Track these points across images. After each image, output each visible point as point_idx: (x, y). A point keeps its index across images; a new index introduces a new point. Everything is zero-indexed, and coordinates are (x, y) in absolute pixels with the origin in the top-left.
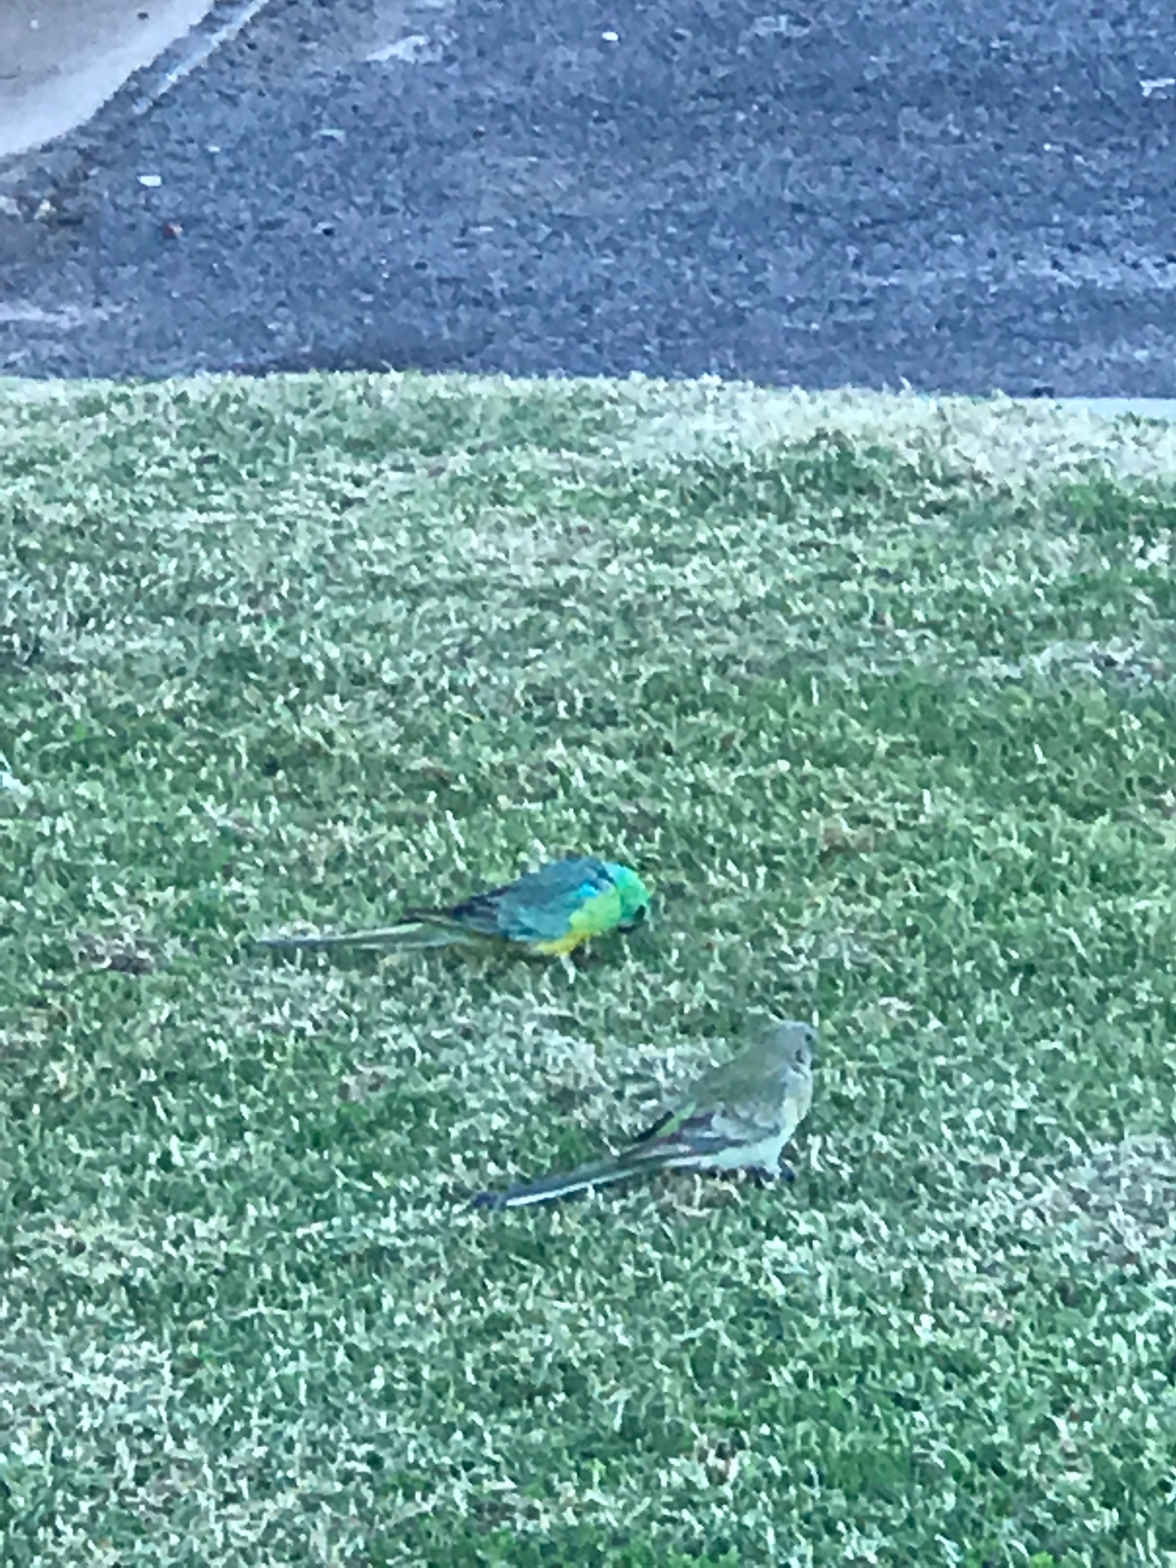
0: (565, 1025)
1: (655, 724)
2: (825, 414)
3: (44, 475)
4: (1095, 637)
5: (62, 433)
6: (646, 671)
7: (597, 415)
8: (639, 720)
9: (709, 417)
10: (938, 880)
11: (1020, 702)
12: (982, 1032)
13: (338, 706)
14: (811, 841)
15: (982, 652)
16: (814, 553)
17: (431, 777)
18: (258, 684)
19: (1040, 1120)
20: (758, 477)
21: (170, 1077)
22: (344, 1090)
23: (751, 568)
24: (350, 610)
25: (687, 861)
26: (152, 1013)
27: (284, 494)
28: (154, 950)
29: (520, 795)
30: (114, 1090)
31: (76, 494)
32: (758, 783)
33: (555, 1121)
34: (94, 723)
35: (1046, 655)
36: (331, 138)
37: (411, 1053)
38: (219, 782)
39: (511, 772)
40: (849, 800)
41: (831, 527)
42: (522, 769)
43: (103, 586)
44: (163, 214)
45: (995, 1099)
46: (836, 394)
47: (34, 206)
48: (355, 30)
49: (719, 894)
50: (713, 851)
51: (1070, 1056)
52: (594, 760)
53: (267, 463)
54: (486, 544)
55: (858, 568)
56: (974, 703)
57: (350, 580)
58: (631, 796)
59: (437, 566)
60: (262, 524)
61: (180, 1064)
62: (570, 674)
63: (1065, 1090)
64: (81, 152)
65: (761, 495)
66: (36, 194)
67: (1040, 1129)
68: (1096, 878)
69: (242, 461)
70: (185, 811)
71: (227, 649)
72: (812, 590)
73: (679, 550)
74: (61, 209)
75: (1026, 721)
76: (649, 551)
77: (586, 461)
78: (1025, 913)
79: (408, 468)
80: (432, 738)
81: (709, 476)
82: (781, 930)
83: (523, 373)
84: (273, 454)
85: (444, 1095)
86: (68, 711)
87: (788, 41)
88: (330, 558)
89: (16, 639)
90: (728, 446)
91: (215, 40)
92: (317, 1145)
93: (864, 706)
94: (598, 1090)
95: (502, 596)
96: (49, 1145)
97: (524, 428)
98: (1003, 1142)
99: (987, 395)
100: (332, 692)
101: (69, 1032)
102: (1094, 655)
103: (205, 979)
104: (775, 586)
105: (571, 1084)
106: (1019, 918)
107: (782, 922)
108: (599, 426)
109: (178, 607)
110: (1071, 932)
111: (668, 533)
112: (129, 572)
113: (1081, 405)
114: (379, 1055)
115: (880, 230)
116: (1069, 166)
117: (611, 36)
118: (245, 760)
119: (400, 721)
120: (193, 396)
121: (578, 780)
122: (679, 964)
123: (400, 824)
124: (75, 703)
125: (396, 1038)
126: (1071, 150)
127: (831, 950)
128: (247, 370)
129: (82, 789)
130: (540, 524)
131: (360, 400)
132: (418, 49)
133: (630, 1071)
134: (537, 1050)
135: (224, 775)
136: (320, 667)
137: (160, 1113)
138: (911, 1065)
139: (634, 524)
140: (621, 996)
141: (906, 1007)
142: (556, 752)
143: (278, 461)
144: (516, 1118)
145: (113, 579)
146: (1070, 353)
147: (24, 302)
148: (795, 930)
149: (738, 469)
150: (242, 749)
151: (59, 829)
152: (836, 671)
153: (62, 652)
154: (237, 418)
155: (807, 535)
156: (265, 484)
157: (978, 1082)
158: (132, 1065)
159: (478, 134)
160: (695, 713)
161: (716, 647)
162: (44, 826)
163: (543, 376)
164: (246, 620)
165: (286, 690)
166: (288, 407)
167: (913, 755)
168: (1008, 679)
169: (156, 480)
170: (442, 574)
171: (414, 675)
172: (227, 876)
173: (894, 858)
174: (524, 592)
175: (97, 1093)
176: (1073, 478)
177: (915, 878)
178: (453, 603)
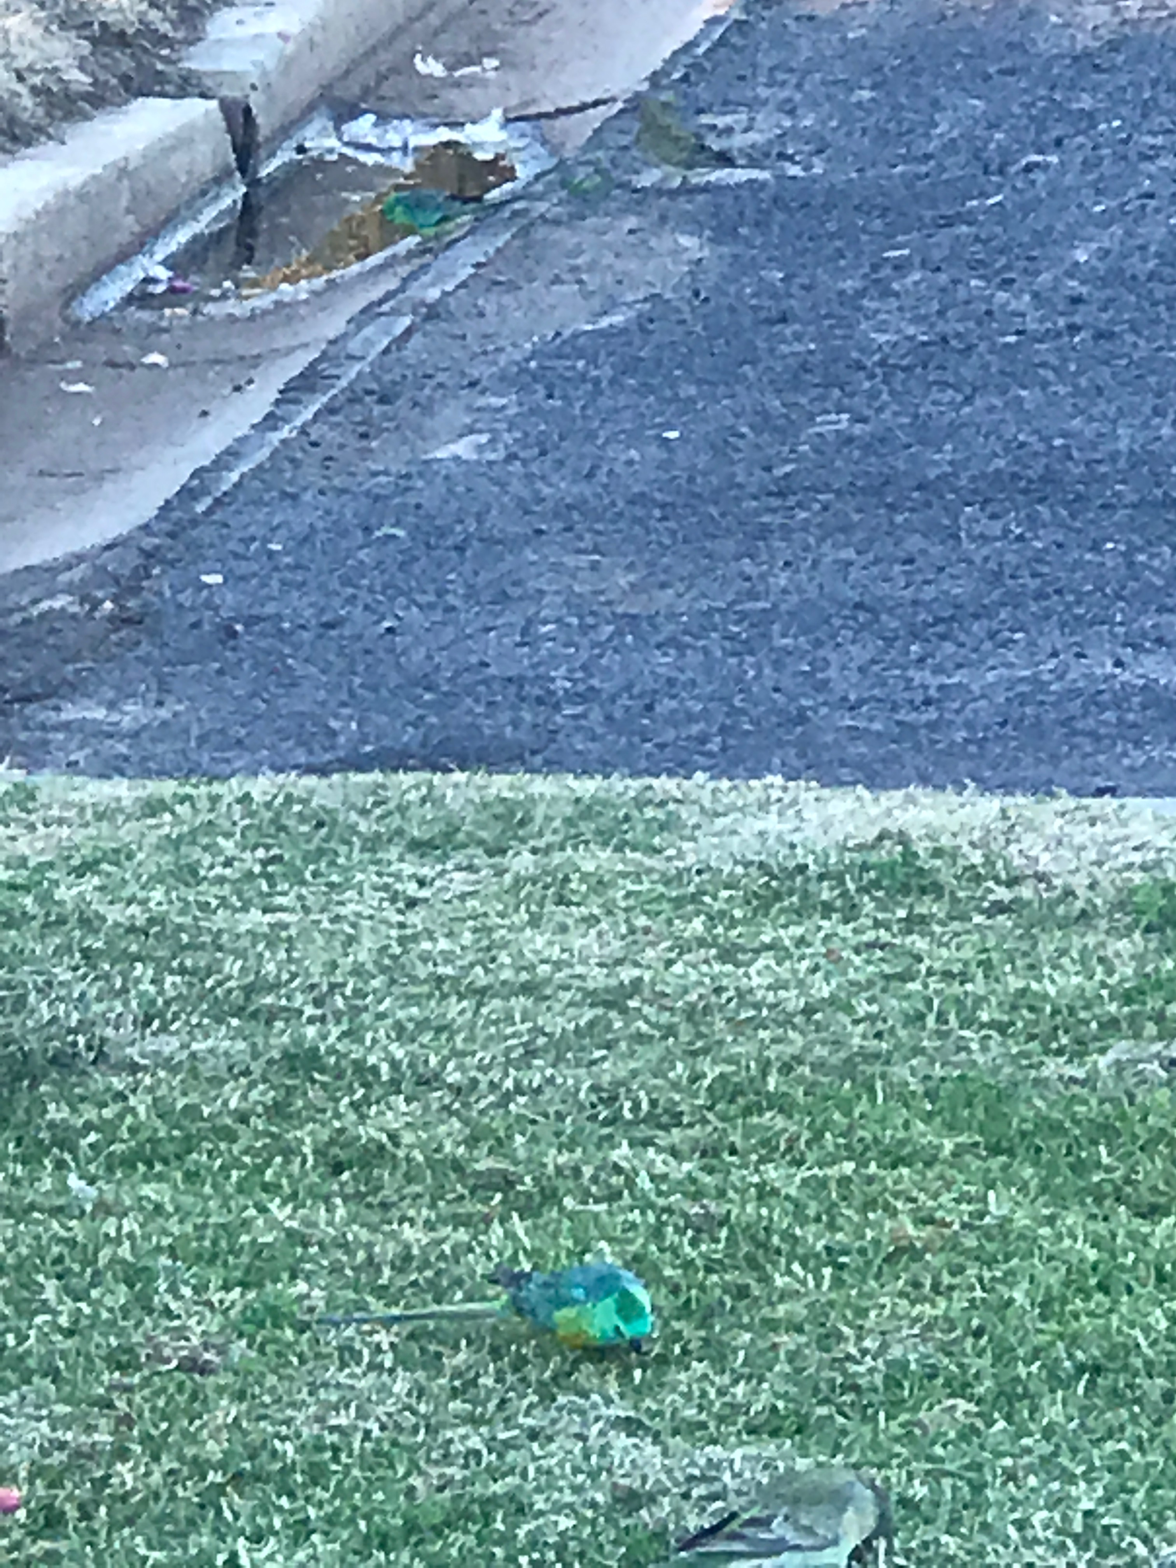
0: (630, 1426)
1: (720, 1125)
2: (889, 813)
3: (108, 875)
4: (1160, 1038)
5: (127, 832)
6: (712, 1072)
7: (661, 815)
8: (705, 1121)
9: (773, 817)
10: (1002, 1280)
11: (1085, 1102)
12: (1048, 1433)
13: (403, 1107)
14: (876, 1242)
15: (1047, 1052)
16: (879, 953)
17: (496, 1179)
18: (324, 1086)
19: (1106, 1521)
20: (821, 877)
21: (238, 1478)
22: (411, 1492)
23: (815, 969)
24: (414, 1011)
25: (752, 1263)
26: (220, 1414)
27: (348, 894)
28: (222, 1351)
29: (585, 1197)
30: (180, 1492)
31: (141, 895)
32: (823, 1183)
33: (623, 1523)
34: (158, 1123)
35: (1111, 1055)
36: (394, 537)
37: (477, 1454)
38: (284, 1181)
39: (577, 1172)
40: (914, 1200)
41: (895, 929)
42: (587, 1171)
43: (167, 986)
44: (224, 614)
45: (1060, 1501)
46: (899, 794)
47: (96, 604)
48: (418, 430)
49: (785, 1295)
50: (778, 1252)
51: (1136, 1456)
52: (660, 1162)
53: (332, 863)
54: (551, 943)
55: (923, 968)
56: (1039, 1103)
57: (414, 980)
58: (696, 1196)
59: (502, 966)
60: (326, 924)
61: (247, 1465)
62: (634, 1074)
63: (1133, 1491)
64: (141, 550)
65: (825, 896)
66: (100, 594)
67: (1107, 1529)
68: (1161, 1278)
69: (306, 860)
70: (252, 1212)
71: (293, 1050)
72: (876, 991)
73: (744, 951)
74: (122, 608)
75: (1091, 1121)
76: (713, 952)
77: (648, 862)
78: (1091, 1314)
79: (471, 868)
80: (499, 1140)
81: (774, 877)
82: (846, 1330)
83: (586, 772)
84: (336, 854)
85: (511, 1497)
86: (133, 1111)
87: (850, 440)
88: (394, 958)
89: (81, 1040)
90: (793, 846)
91: (275, 438)
92: (382, 1546)
93: (929, 1107)
94: (666, 1492)
95: (566, 996)
96: (117, 1545)
97: (587, 828)
98: (1069, 1542)
99: (1052, 795)
100: (399, 1092)
101: (135, 1432)
102: (1158, 1055)
103: (271, 1380)
104: (839, 986)
105: (637, 1484)
106: (1084, 1320)
107: (848, 1324)
108: (663, 827)
109: (242, 1009)
110: (1137, 1333)
111: (734, 933)
112: (193, 972)
113: (1146, 806)
114: (446, 1456)
115: (941, 628)
116: (1131, 564)
117: (673, 435)
118: (310, 1161)
119: (466, 1122)
120: (256, 795)
121: (644, 1182)
122: (745, 1364)
123: (466, 1225)
124: (141, 1104)
125: (464, 1438)
126: (1132, 549)
127: (896, 1352)
128: (309, 770)
129: (147, 1190)
130: (604, 925)
131: (424, 800)
132: (480, 448)
133: (697, 1472)
134: (603, 1452)
135: (290, 1176)
136: (385, 1068)
137: (228, 1515)
138: (978, 1467)
139: (698, 925)
140: (688, 1396)
141: (972, 1408)
142: (621, 1153)
143: (341, 861)
144: (582, 1521)
145: (178, 979)
146: (1134, 753)
147: (86, 702)
148: (861, 1333)
149: (802, 869)
150: (307, 1150)
151: (126, 1230)
152: (900, 1072)
153: (128, 1050)
154: (302, 818)
155: (870, 936)
156: (331, 885)
157: (1045, 1484)
158: (200, 1467)
159: (539, 532)
160: (760, 1114)
161: (780, 1047)
162: (110, 1227)
163: (607, 776)
164: (311, 1020)
165: (352, 1091)
166: (353, 807)
167: (978, 1156)
168: (1073, 1080)
169: (221, 880)
170: (506, 974)
171: (480, 1076)
172: (293, 1277)
173: (961, 1259)
174: (587, 993)
175: (165, 1495)
176: (1138, 877)
177: (980, 1280)
178: (520, 1003)
